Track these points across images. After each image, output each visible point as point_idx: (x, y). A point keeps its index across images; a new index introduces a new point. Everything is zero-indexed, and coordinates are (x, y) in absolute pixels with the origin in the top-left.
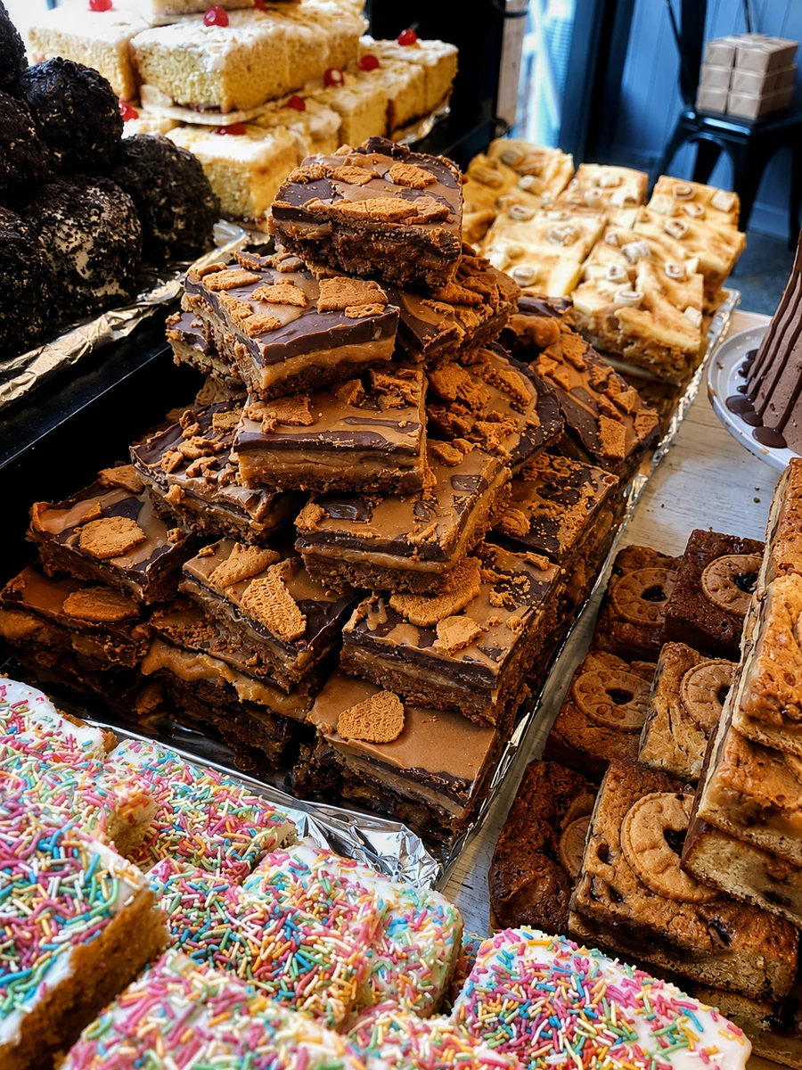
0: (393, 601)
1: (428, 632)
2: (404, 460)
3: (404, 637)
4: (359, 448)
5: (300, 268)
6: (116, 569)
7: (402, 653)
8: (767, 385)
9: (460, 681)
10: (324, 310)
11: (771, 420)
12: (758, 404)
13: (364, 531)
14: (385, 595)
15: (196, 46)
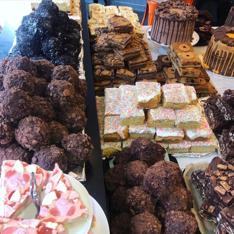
0: (141, 69)
1: (147, 70)
2: (139, 52)
3: (145, 72)
4: (135, 52)
5: (116, 33)
6: (109, 76)
7: (146, 74)
8: (156, 36)
9: (153, 74)
10: (125, 38)
11: (158, 40)
12: (155, 39)
13: (138, 61)
14: (140, 69)
15: (65, 3)
